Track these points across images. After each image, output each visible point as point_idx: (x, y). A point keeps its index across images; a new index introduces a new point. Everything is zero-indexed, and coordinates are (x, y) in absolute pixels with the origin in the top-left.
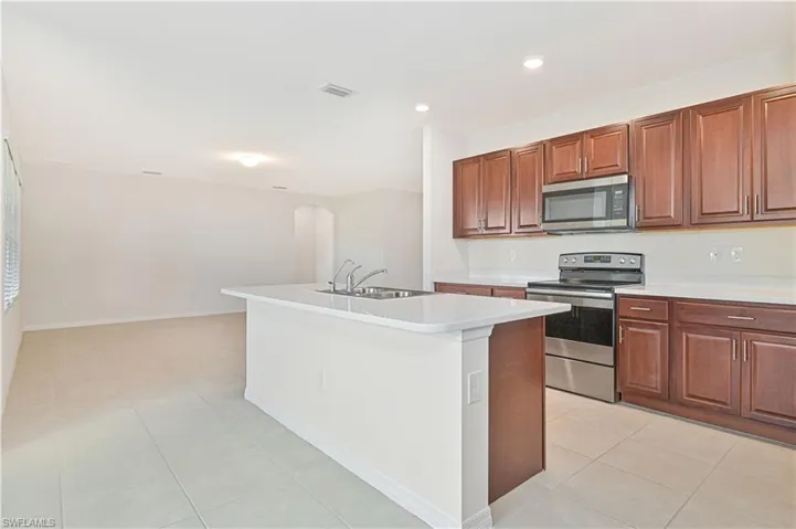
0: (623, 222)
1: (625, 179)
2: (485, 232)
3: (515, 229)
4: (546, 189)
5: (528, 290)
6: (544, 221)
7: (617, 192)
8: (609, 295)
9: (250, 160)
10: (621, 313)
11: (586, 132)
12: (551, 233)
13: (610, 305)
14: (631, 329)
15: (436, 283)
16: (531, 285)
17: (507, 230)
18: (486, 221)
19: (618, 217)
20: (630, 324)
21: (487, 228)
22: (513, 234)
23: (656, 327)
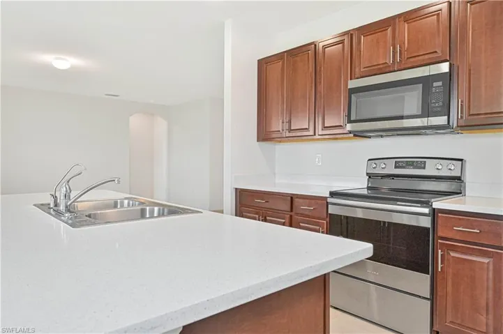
0: (442, 120)
1: (444, 67)
2: (288, 134)
3: (320, 131)
4: (353, 84)
5: (330, 200)
6: (350, 121)
7: (435, 84)
8: (426, 210)
9: (63, 63)
10: (440, 234)
11: (399, 16)
12: (358, 135)
13: (426, 222)
14: (453, 254)
15: (236, 189)
16: (333, 194)
17: (311, 133)
18: (290, 122)
19: (436, 114)
20: (454, 248)
21: (290, 130)
22: (317, 137)
23: (485, 254)
